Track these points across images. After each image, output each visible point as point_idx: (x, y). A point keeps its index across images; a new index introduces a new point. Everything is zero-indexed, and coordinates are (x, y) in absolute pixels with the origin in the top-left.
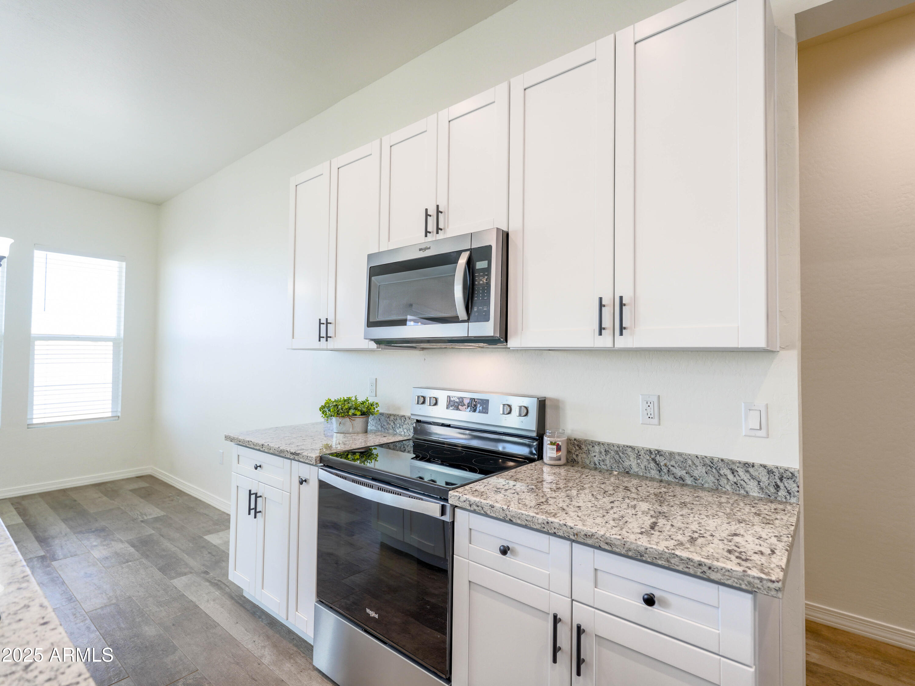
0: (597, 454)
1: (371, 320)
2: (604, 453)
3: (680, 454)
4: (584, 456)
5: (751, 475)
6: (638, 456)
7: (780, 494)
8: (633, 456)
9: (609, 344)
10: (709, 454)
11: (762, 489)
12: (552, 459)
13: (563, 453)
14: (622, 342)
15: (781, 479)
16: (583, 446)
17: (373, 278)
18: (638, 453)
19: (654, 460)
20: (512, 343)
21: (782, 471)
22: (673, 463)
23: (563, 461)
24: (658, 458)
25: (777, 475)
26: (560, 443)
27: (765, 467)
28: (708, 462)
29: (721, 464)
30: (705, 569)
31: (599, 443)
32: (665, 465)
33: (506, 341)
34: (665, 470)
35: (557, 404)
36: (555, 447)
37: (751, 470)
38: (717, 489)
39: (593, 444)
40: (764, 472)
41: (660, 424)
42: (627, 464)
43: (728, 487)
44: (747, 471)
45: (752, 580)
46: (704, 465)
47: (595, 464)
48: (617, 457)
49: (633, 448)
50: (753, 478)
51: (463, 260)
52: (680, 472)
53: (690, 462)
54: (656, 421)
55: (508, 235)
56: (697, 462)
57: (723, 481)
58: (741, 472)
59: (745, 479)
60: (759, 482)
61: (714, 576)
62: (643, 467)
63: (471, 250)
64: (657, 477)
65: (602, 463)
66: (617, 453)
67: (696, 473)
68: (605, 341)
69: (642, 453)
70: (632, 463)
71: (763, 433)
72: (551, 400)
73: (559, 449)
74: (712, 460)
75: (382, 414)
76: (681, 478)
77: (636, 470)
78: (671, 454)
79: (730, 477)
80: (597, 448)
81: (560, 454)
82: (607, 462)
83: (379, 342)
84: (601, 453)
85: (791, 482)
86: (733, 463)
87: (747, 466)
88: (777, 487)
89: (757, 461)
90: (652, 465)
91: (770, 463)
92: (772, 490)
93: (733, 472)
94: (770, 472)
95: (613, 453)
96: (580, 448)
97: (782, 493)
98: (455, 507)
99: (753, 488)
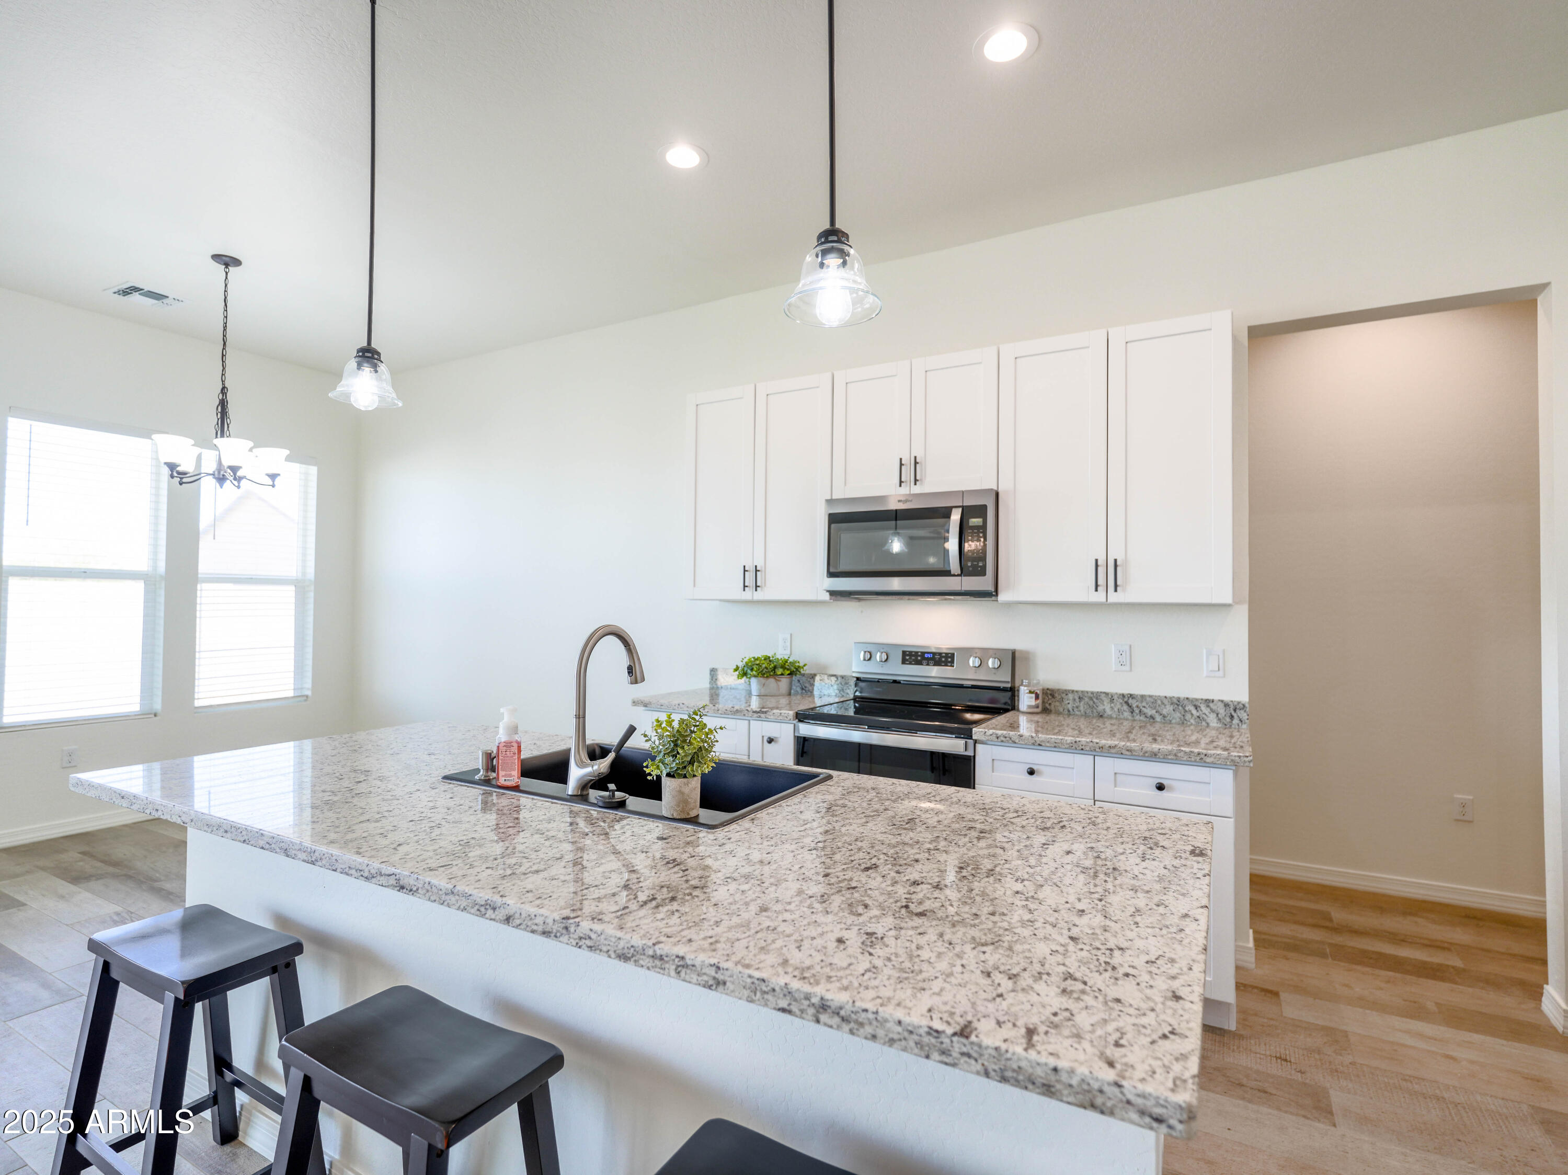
0: (1071, 702)
1: (832, 570)
2: (1077, 700)
3: (1150, 696)
4: (1057, 704)
5: (1211, 710)
6: (1112, 700)
7: (1234, 722)
8: (1106, 701)
9: (1103, 599)
10: (1176, 695)
11: (1219, 719)
12: (1030, 707)
13: (1040, 701)
14: (1114, 597)
15: (1235, 710)
16: (1056, 695)
17: (833, 526)
18: (1111, 698)
19: (1127, 703)
20: (1002, 597)
21: (1235, 703)
22: (1144, 704)
23: (1039, 710)
24: (1130, 701)
25: (1232, 707)
26: (1038, 692)
27: (1222, 701)
28: (1175, 701)
29: (1186, 702)
30: (1202, 756)
31: (1073, 691)
32: (1137, 707)
33: (997, 595)
34: (1137, 711)
35: (1027, 657)
36: (1033, 695)
37: (1211, 705)
38: (1183, 723)
39: (1067, 692)
40: (1221, 705)
41: (1131, 670)
42: (1101, 708)
43: (1192, 721)
44: (1208, 706)
45: (1233, 758)
46: (1172, 704)
47: (1069, 711)
48: (1091, 703)
49: (1107, 694)
50: (1212, 711)
51: (956, 516)
52: (1150, 712)
53: (1159, 702)
54: (1127, 668)
55: (997, 494)
56: (1166, 702)
57: (1188, 716)
58: (1203, 707)
59: (1207, 712)
60: (1217, 714)
61: (1208, 760)
62: (1116, 709)
63: (963, 507)
64: (1130, 718)
65: (1075, 710)
66: (1091, 699)
67: (1165, 712)
68: (1100, 597)
69: (1115, 697)
70: (1106, 707)
71: (1221, 673)
72: (1021, 651)
73: (1037, 697)
74: (1179, 699)
76: (1152, 717)
77: (1110, 713)
78: (1142, 696)
79: (1194, 712)
80: (1071, 696)
81: (1038, 702)
82: (1082, 708)
83: (833, 593)
84: (1074, 700)
85: (1242, 712)
86: (1197, 700)
87: (1208, 702)
88: (1232, 717)
89: (1216, 698)
90: (1125, 707)
91: (1227, 698)
92: (1228, 720)
93: (1196, 707)
94: (1226, 705)
95: (1086, 699)
96: (1053, 696)
97: (1236, 721)
98: (976, 742)
99: (1212, 720)
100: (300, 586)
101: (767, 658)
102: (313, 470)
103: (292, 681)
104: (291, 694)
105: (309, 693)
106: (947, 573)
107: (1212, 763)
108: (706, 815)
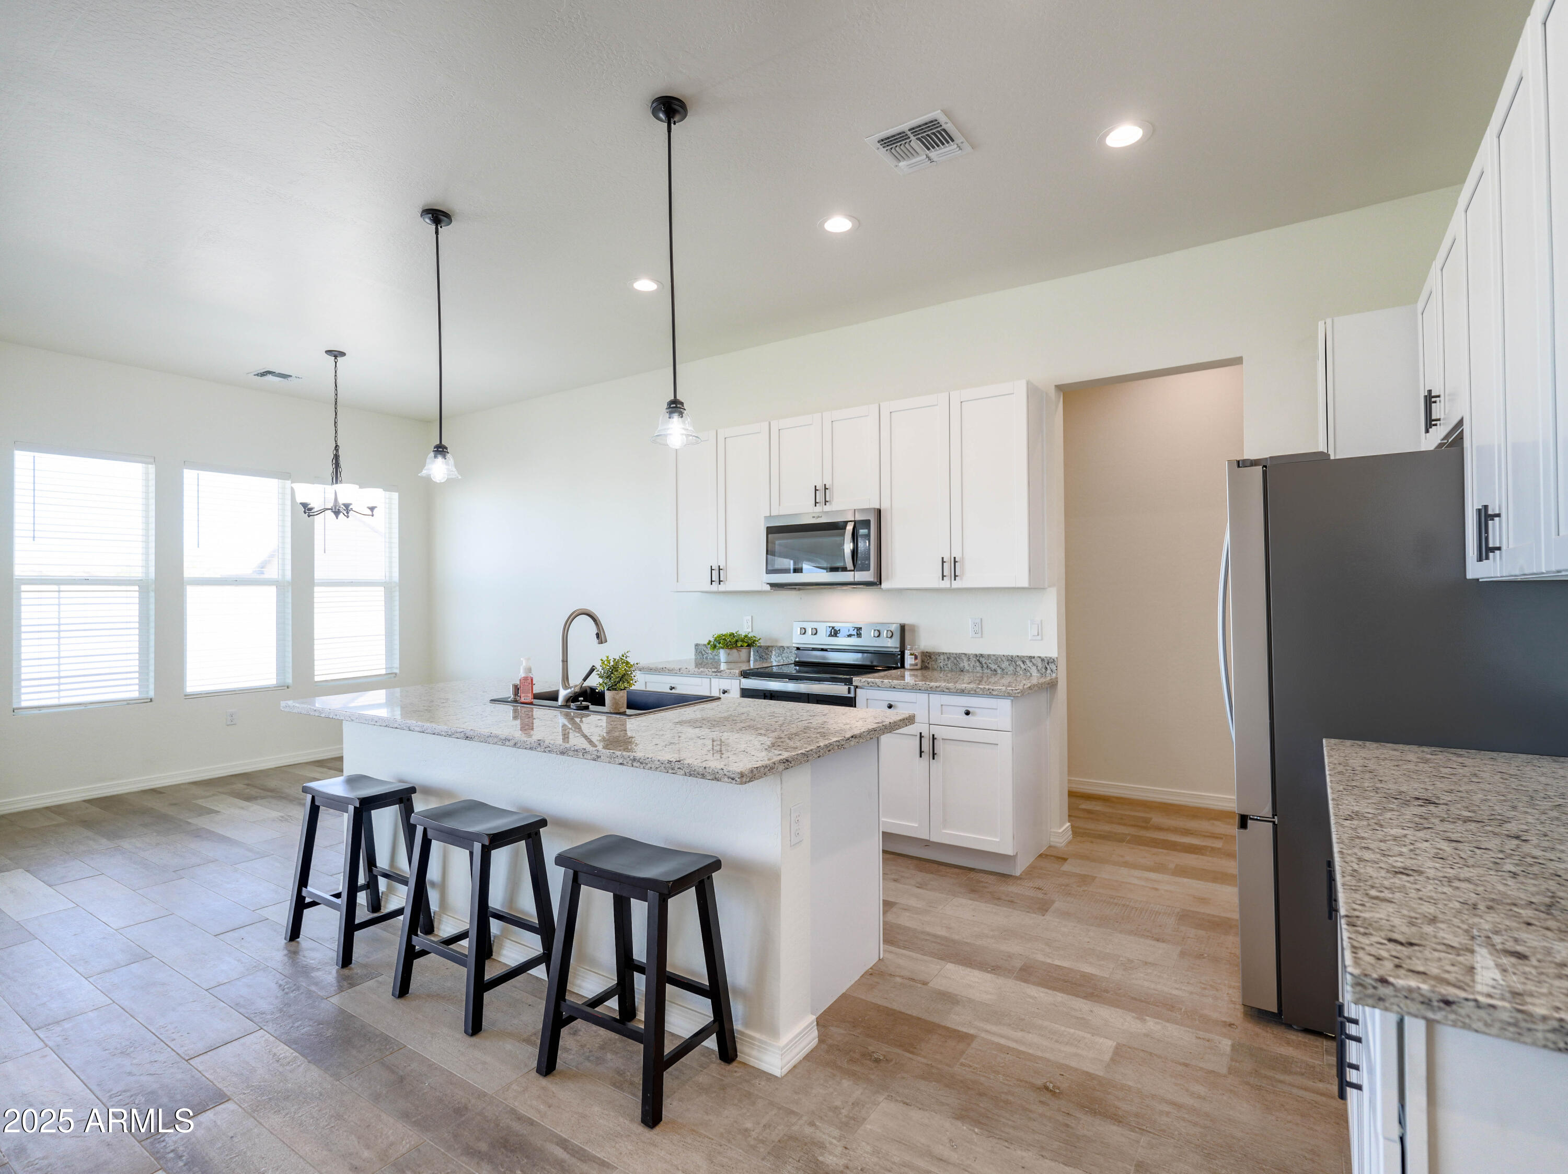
0: (942, 661)
1: (770, 568)
2: (946, 659)
3: (994, 655)
4: (933, 663)
5: (1033, 663)
6: (969, 659)
8: (965, 659)
9: (948, 586)
10: (1010, 654)
11: (1038, 670)
12: (911, 665)
13: (919, 661)
14: (956, 584)
15: (1048, 664)
16: (932, 656)
17: (770, 536)
18: (968, 657)
19: (978, 660)
20: (884, 585)
21: (1049, 659)
22: (990, 661)
23: (919, 666)
24: (981, 659)
25: (1046, 661)
26: (917, 654)
27: (1040, 657)
28: (1010, 658)
29: (1017, 659)
30: (991, 691)
31: (943, 653)
32: (986, 663)
33: (880, 583)
34: (985, 666)
35: (913, 628)
36: (913, 656)
37: (1033, 660)
38: (1015, 674)
39: (939, 654)
40: (1040, 660)
41: (982, 637)
42: (961, 665)
43: (1021, 672)
44: (1031, 661)
46: (1008, 660)
47: (941, 668)
48: (955, 661)
49: (965, 654)
50: (1034, 664)
51: (850, 527)
52: (993, 667)
53: (1000, 660)
54: (979, 635)
55: (880, 510)
56: (1004, 659)
57: (1018, 669)
58: (1028, 662)
59: (1030, 665)
60: (1037, 667)
61: (994, 693)
62: (972, 666)
63: (855, 521)
64: (981, 671)
65: (945, 667)
66: (955, 658)
67: (1003, 666)
68: (946, 584)
69: (971, 657)
70: (965, 664)
71: (1039, 637)
72: (907, 625)
73: (916, 658)
74: (1012, 657)
75: (760, 647)
76: (995, 670)
77: (968, 668)
78: (989, 656)
79: (1022, 665)
80: (942, 657)
81: (917, 661)
82: (949, 666)
83: (773, 585)
84: (944, 660)
85: (1053, 664)
86: (1024, 657)
87: (1031, 658)
88: (1046, 668)
89: (1036, 655)
90: (978, 664)
91: (1043, 655)
92: (1044, 670)
93: (1024, 662)
94: (1043, 660)
95: (952, 659)
96: (930, 657)
97: (1049, 671)
98: (857, 687)
99: (1034, 670)
100: (387, 586)
101: (732, 635)
102: (395, 496)
103: (384, 661)
104: (383, 672)
105: (397, 671)
106: (844, 569)
107: (997, 695)
108: (629, 712)
